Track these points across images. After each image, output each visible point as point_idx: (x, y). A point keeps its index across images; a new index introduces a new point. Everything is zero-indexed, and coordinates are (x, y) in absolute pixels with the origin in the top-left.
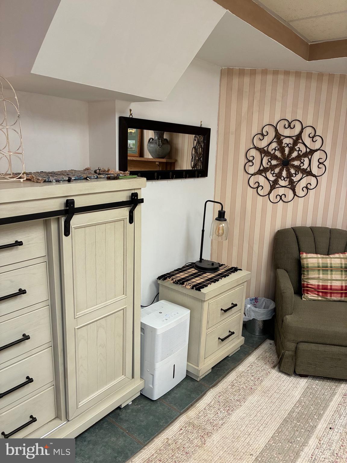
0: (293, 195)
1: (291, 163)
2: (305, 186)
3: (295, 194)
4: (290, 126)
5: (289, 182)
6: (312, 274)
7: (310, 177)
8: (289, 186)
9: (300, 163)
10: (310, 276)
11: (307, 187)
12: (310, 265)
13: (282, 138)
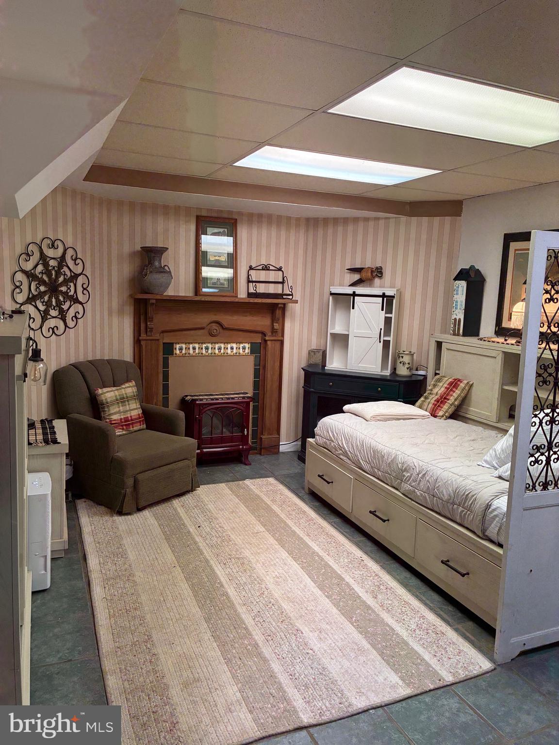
0: (64, 327)
1: (60, 289)
2: (74, 315)
3: (66, 326)
4: (54, 246)
5: (59, 311)
6: (114, 409)
7: (77, 305)
8: (60, 316)
9: (67, 289)
10: (112, 412)
11: (75, 316)
12: (109, 400)
13: (48, 259)
